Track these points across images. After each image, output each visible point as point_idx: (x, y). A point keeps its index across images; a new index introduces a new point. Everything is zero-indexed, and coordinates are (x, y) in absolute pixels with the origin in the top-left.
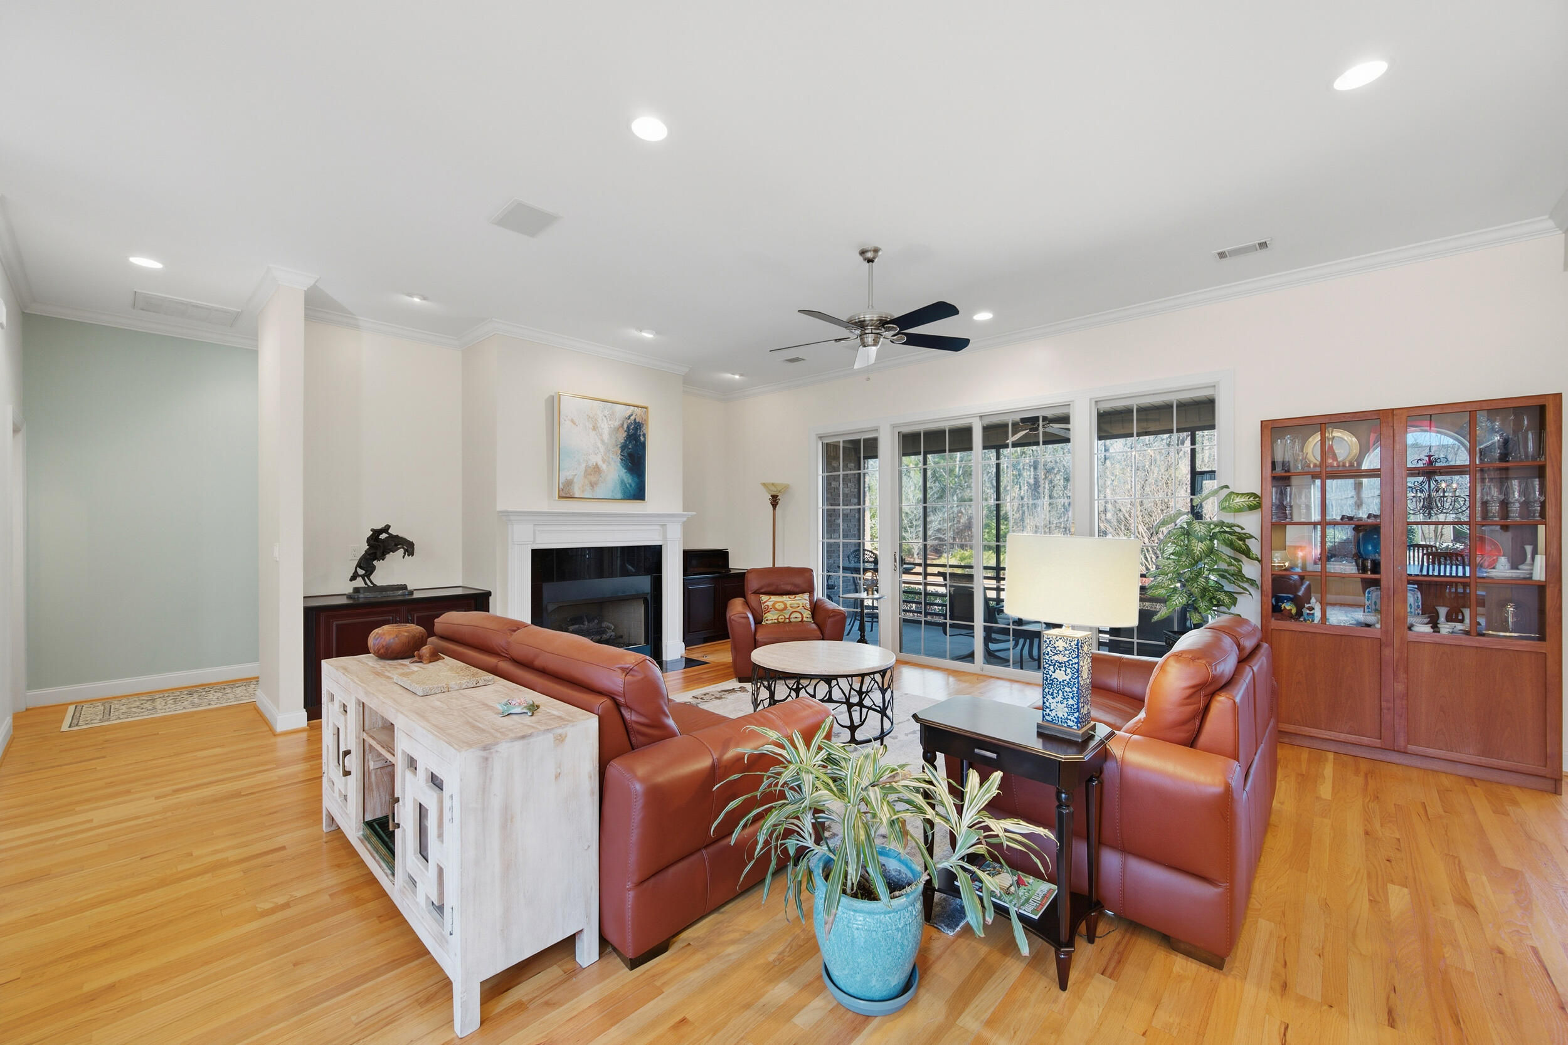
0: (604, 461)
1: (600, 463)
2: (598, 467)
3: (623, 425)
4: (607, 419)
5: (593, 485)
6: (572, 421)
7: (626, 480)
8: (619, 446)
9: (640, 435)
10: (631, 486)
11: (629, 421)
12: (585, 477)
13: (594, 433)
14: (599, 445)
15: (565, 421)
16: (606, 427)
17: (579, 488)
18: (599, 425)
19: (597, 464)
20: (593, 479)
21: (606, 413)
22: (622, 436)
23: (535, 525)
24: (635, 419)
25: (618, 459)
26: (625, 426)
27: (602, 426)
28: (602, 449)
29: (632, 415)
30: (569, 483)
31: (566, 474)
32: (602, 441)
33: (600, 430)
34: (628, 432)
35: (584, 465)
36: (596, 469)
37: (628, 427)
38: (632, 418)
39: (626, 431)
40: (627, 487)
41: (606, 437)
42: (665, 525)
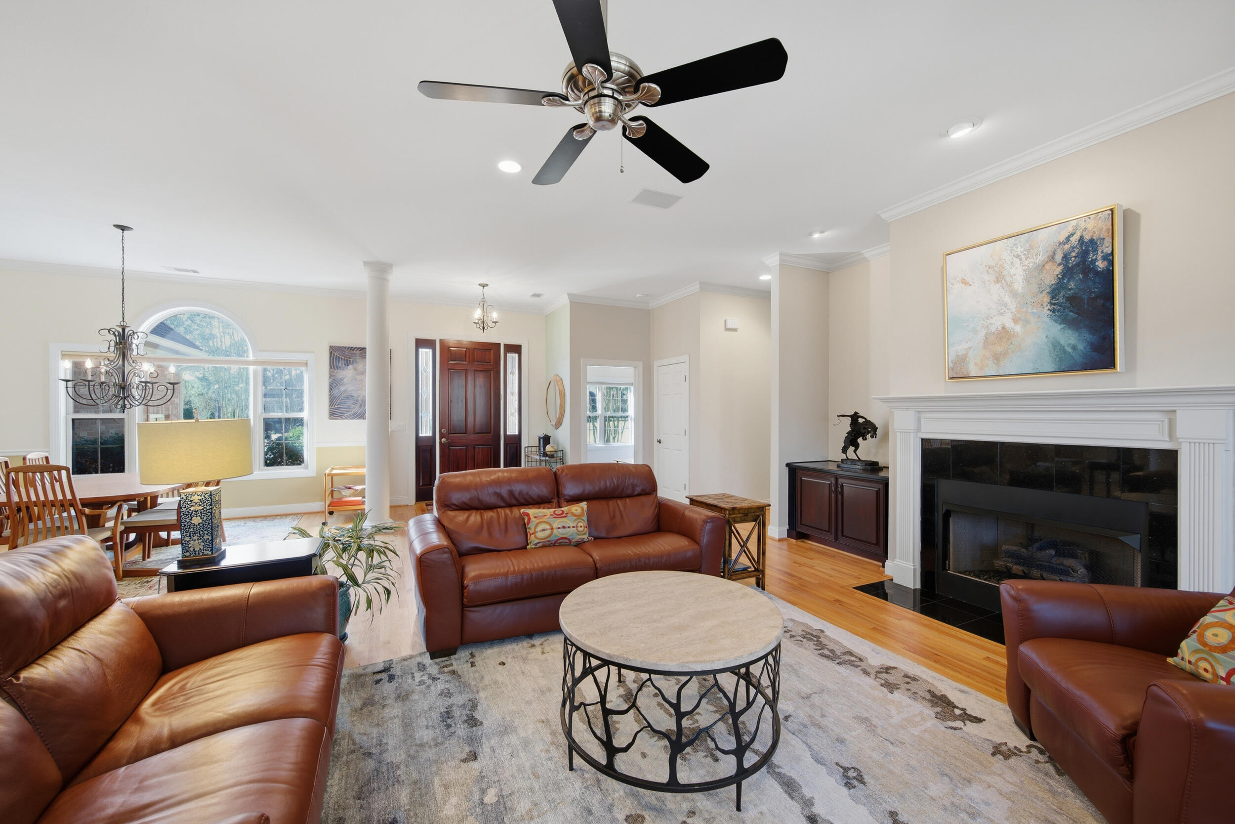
0: (1016, 321)
1: (1009, 324)
2: (1007, 332)
3: (1052, 258)
4: (1021, 259)
5: (997, 358)
6: (964, 282)
7: (1063, 342)
8: (1048, 290)
9: (1095, 261)
10: (1074, 348)
11: (1067, 247)
12: (985, 348)
13: (998, 286)
14: (1007, 299)
15: (953, 284)
16: (1017, 274)
17: (976, 364)
18: (1005, 273)
19: (1003, 328)
20: (999, 349)
21: (1019, 250)
22: (1054, 272)
23: (918, 412)
24: (1082, 237)
25: (1046, 311)
26: (1059, 257)
27: (1012, 271)
28: (1013, 305)
29: (1072, 235)
30: (962, 360)
31: (958, 349)
32: (1014, 294)
33: (1008, 279)
34: (1066, 266)
35: (982, 333)
36: (1004, 334)
37: (1066, 257)
38: (1074, 239)
39: (1060, 264)
40: (1065, 352)
41: (1019, 285)
42: (1175, 411)
